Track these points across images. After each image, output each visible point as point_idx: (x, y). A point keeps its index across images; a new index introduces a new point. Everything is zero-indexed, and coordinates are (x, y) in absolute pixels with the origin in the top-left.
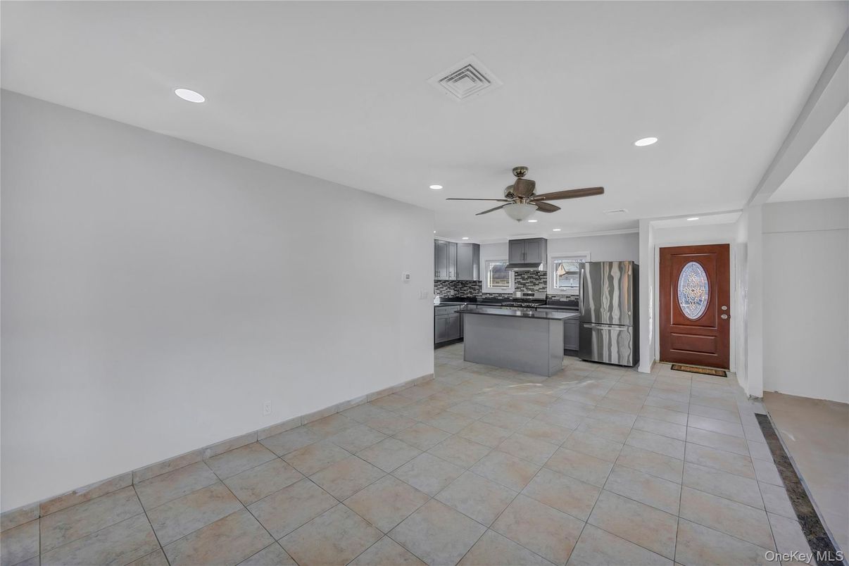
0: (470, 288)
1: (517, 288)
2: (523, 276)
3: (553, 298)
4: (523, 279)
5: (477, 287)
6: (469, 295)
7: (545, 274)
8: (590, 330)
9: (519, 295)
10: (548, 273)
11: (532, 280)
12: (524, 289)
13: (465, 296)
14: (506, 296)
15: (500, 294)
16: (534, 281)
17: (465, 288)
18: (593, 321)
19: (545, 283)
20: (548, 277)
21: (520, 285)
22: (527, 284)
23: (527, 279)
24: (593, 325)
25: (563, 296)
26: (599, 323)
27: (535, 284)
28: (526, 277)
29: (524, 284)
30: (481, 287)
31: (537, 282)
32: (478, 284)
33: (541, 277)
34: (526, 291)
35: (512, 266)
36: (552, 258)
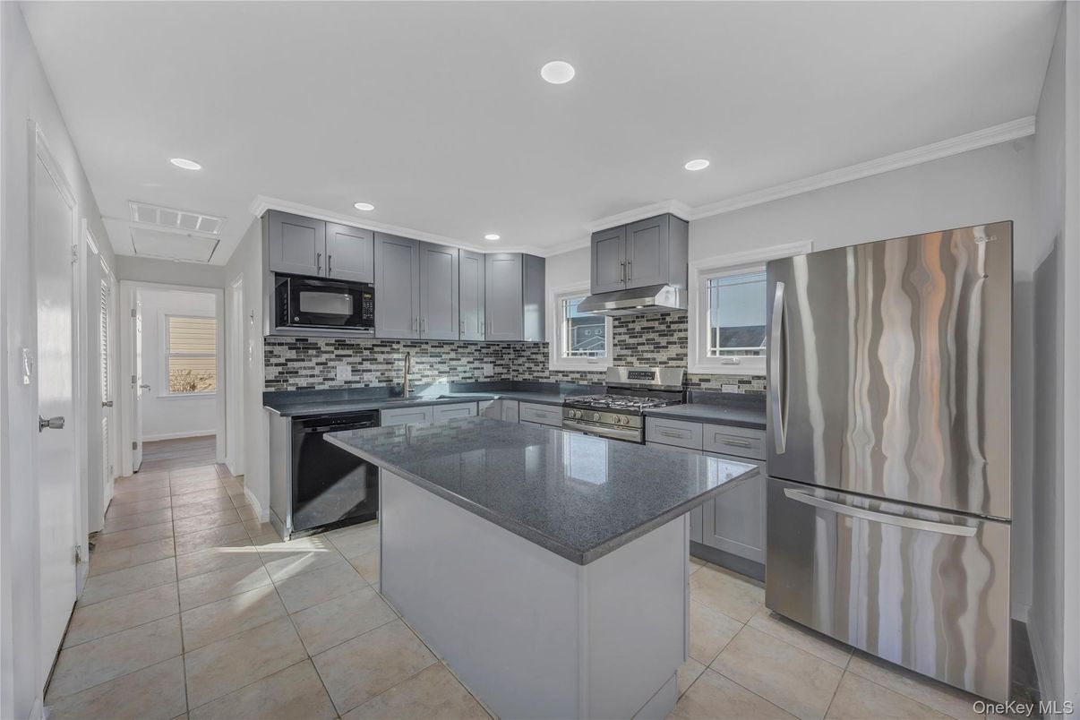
0: (529, 359)
1: (618, 358)
2: (631, 326)
3: (704, 385)
4: (632, 334)
5: (540, 358)
6: (527, 376)
7: (683, 319)
8: (809, 512)
9: (623, 376)
10: (689, 315)
11: (651, 336)
12: (634, 359)
13: (520, 378)
14: (595, 378)
15: (583, 374)
16: (658, 339)
17: (521, 361)
18: (820, 478)
19: (683, 342)
20: (689, 326)
21: (625, 350)
22: (640, 348)
23: (640, 335)
24: (819, 492)
25: (729, 378)
26: (838, 491)
27: (658, 347)
28: (638, 328)
29: (633, 348)
30: (546, 355)
31: (663, 341)
32: (541, 347)
33: (670, 325)
34: (639, 366)
35: (599, 296)
36: (702, 272)
